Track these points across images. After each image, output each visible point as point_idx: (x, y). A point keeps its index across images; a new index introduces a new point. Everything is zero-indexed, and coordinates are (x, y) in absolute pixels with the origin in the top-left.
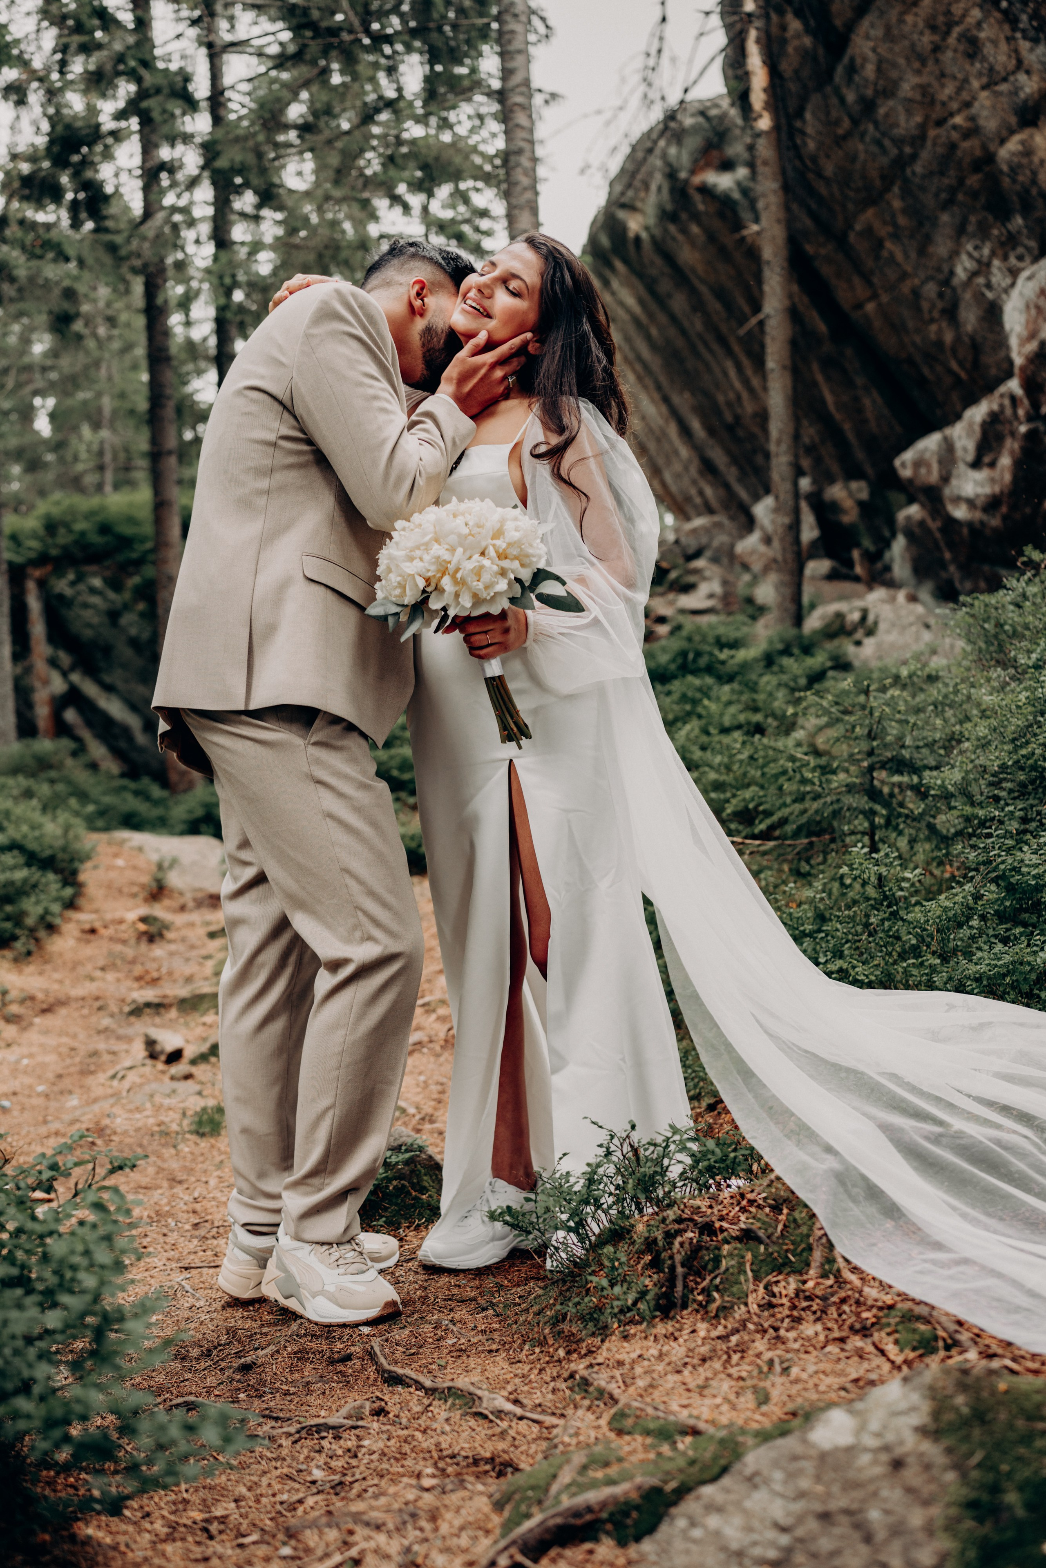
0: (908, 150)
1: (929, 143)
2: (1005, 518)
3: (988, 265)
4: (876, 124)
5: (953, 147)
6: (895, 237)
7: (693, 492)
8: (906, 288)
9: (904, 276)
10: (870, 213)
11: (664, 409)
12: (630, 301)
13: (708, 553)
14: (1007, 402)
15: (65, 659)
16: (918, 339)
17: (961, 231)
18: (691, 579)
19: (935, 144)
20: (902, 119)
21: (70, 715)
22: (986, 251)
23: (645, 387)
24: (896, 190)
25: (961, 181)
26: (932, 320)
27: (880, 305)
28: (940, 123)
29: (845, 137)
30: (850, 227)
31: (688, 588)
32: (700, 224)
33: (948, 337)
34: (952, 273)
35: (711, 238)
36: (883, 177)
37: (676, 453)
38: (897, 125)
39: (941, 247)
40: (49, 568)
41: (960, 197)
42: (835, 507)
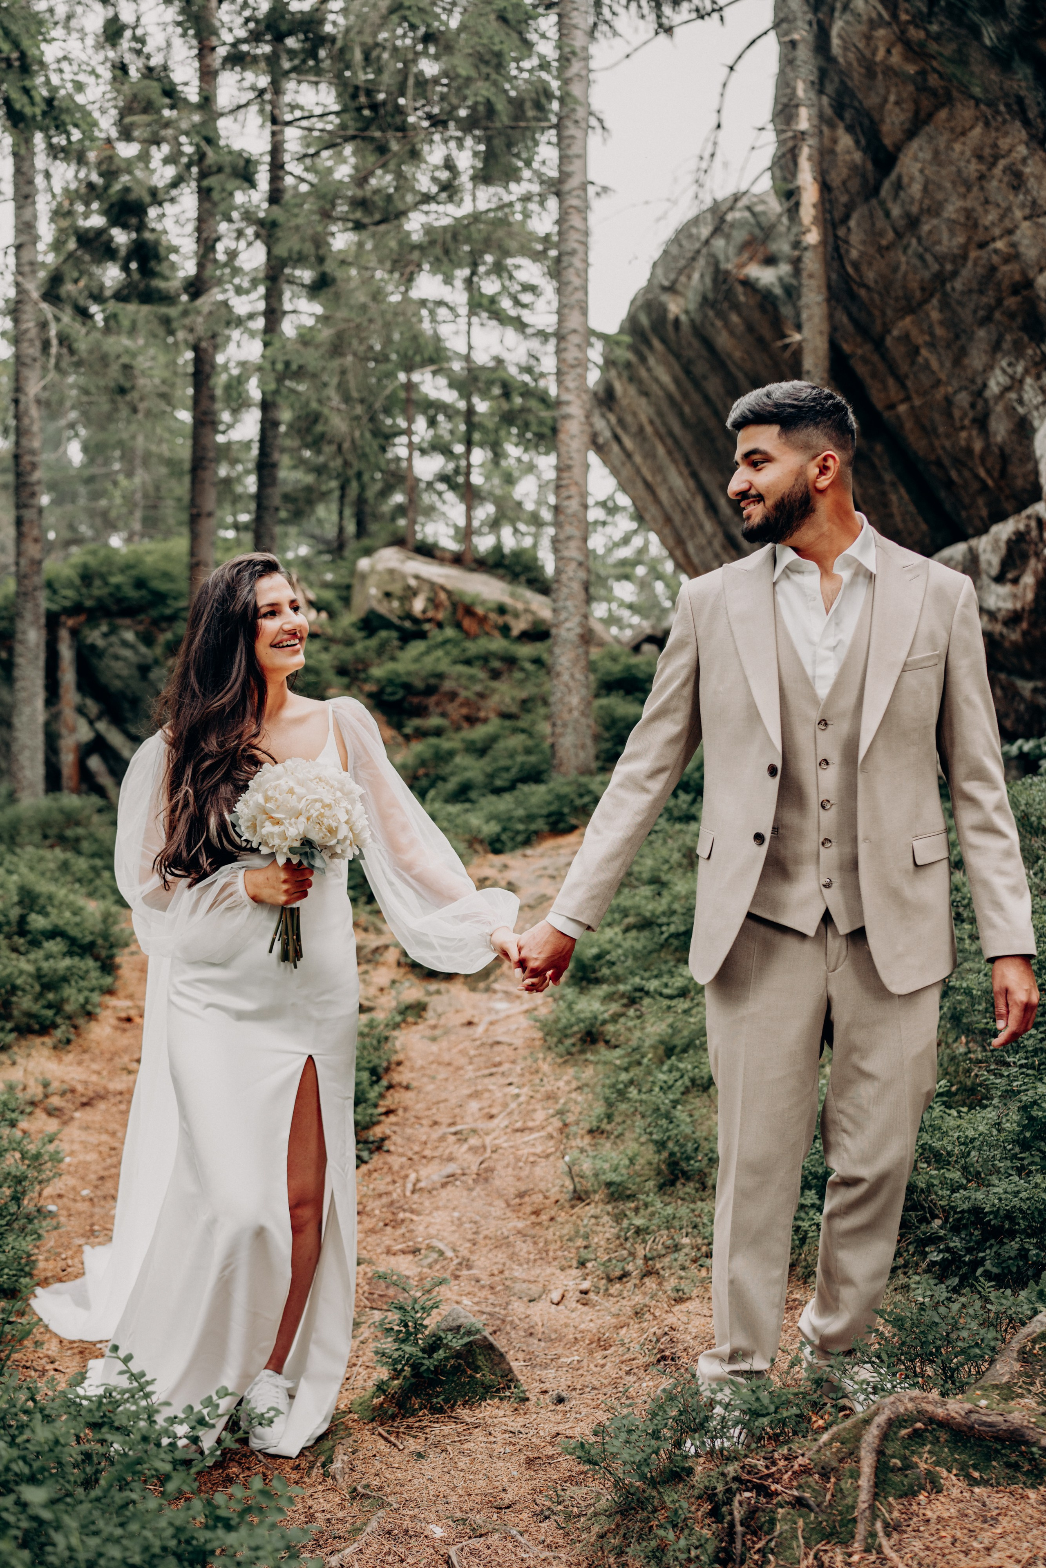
0: (949, 267)
1: (970, 264)
2: (1024, 634)
3: (1021, 382)
4: (919, 239)
5: (993, 269)
6: (932, 345)
8: (939, 394)
9: (938, 383)
10: (908, 320)
11: (692, 484)
12: (666, 378)
14: (1033, 524)
15: (93, 707)
16: (948, 444)
17: (996, 347)
19: (975, 264)
20: (945, 236)
21: (95, 763)
22: (1020, 369)
23: (674, 461)
24: (935, 301)
25: (999, 302)
26: (963, 428)
27: (912, 408)
28: (982, 246)
29: (888, 248)
30: (889, 331)
32: (740, 314)
33: (978, 446)
34: (985, 385)
35: (750, 328)
36: (923, 289)
37: (701, 527)
38: (939, 242)
39: (976, 360)
40: (82, 618)
41: (997, 315)
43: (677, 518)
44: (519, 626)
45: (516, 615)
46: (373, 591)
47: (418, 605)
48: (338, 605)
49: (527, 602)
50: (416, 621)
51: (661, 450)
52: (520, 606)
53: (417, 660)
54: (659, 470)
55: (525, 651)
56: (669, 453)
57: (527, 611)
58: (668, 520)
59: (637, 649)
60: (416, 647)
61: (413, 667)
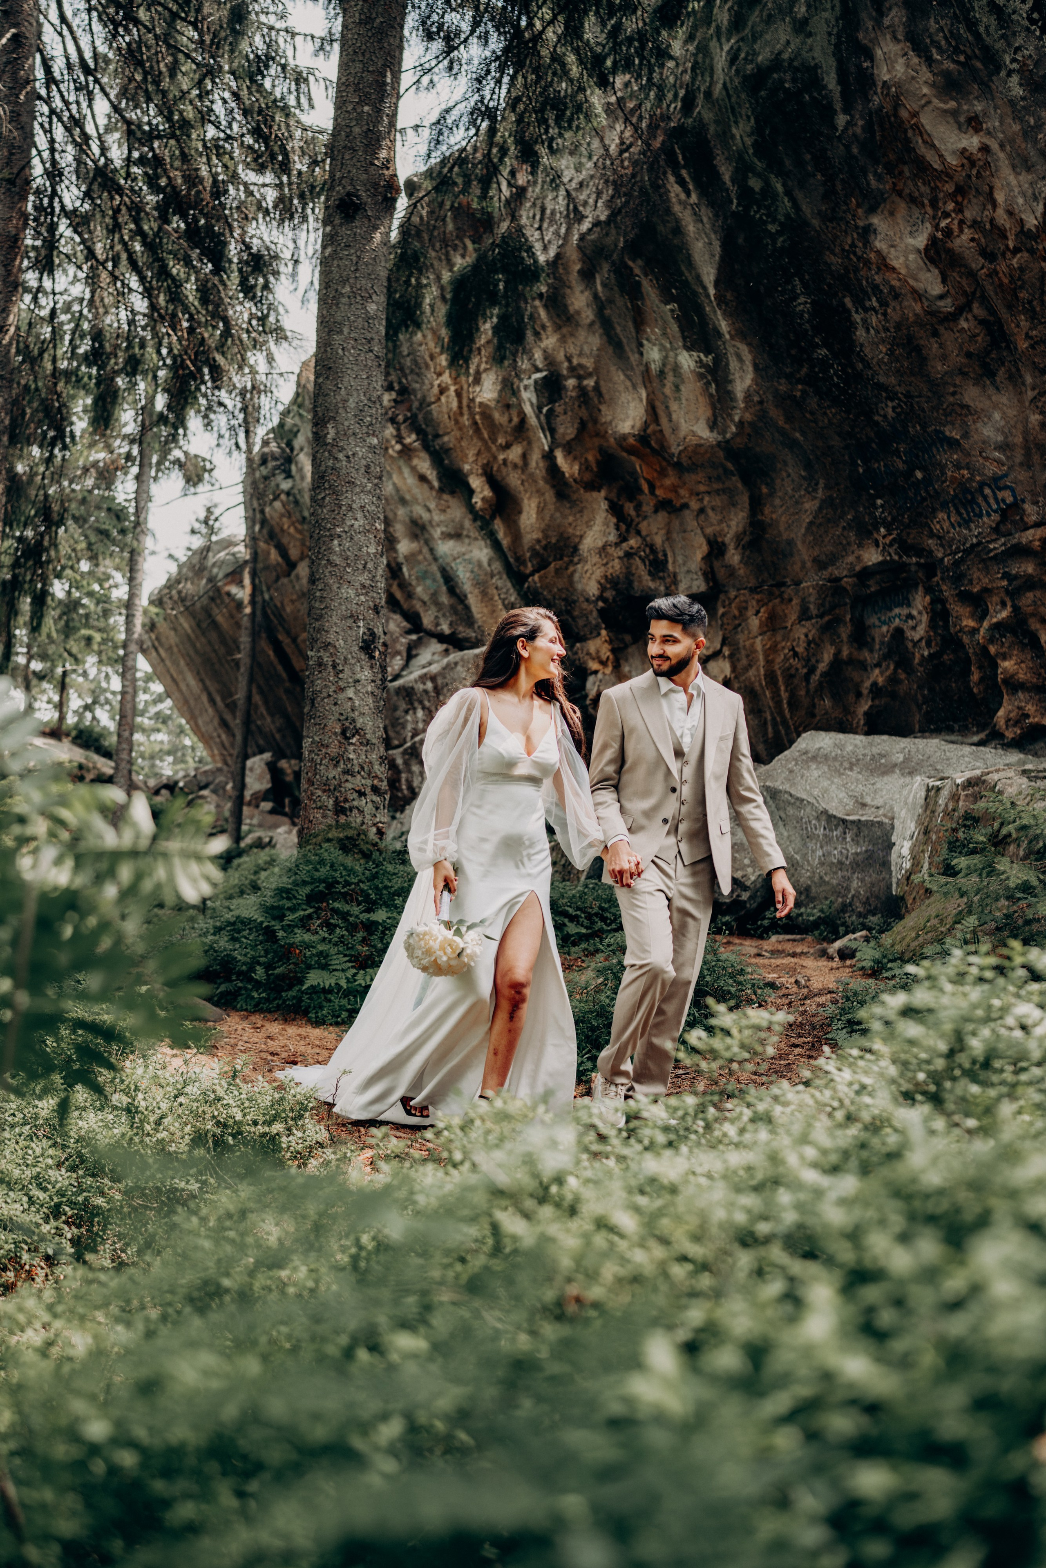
11: (201, 685)
12: (186, 626)
13: (212, 787)
18: (200, 801)
23: (191, 670)
32: (226, 609)
35: (232, 616)
37: (205, 710)
42: (282, 771)
43: (192, 702)
44: (89, 775)
45: (88, 770)
49: (94, 763)
51: (182, 663)
52: (90, 765)
54: (181, 672)
56: (188, 664)
57: (95, 768)
58: (186, 702)
59: (157, 792)
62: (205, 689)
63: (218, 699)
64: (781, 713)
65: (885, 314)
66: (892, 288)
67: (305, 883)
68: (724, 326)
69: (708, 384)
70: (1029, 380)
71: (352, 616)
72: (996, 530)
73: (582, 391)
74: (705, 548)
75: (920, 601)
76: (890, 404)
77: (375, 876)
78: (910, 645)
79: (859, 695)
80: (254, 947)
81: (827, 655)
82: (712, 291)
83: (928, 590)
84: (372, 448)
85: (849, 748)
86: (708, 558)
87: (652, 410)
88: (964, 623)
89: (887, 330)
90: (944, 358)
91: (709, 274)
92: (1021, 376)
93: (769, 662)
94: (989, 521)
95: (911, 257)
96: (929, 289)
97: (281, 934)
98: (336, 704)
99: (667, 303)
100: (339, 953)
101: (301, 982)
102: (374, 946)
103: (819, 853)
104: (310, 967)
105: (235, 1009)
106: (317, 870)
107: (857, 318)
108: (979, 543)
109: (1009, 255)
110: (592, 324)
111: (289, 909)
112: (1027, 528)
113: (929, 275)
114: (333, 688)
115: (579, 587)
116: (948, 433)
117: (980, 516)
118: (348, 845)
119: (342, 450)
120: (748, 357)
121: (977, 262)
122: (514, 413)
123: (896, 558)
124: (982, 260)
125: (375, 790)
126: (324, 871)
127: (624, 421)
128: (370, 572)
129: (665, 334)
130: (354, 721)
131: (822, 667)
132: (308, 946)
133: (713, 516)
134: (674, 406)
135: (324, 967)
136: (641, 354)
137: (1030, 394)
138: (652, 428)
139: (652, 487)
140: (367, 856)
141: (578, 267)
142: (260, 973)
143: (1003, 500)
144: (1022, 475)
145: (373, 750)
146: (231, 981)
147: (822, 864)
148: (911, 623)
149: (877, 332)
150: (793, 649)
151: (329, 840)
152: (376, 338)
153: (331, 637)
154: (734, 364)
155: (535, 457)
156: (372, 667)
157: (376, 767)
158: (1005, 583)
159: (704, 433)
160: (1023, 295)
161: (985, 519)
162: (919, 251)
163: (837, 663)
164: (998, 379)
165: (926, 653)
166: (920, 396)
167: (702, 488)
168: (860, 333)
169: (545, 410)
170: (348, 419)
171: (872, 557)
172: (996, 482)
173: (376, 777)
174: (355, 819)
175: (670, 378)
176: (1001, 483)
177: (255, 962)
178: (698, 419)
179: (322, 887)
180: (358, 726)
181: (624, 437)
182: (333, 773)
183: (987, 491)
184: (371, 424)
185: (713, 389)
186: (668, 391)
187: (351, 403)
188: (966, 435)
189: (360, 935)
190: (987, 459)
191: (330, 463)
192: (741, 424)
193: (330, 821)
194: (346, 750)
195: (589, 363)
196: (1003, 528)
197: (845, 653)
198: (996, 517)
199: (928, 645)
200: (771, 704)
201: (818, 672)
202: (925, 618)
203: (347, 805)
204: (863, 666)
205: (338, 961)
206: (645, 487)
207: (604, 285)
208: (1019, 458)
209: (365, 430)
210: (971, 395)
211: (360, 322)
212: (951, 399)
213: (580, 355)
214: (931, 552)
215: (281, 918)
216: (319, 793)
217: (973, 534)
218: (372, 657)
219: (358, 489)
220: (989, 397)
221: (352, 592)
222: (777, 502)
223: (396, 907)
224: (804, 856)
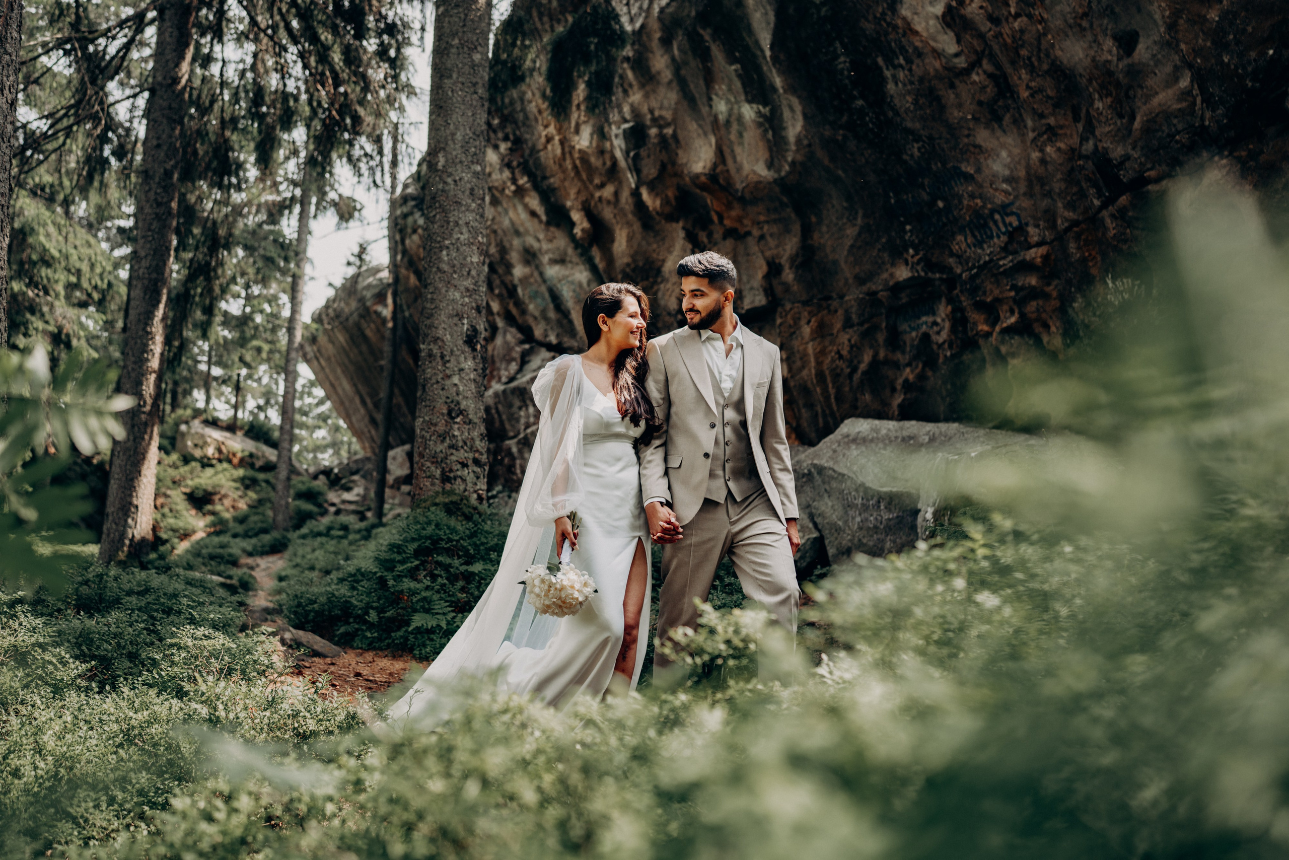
7: (366, 430)
12: (343, 340)
13: (362, 473)
18: (351, 485)
23: (345, 376)
31: (348, 489)
37: (358, 410)
43: (347, 404)
44: (258, 464)
45: (258, 458)
46: (189, 443)
47: (210, 451)
48: (169, 447)
49: (264, 452)
50: (209, 459)
51: (339, 371)
52: (260, 454)
53: (210, 478)
54: (338, 378)
55: (261, 476)
56: (343, 372)
57: (264, 456)
58: (342, 403)
59: (315, 477)
60: (209, 471)
61: (209, 482)
62: (358, 392)
63: (368, 401)
64: (830, 406)
65: (910, 70)
66: (916, 49)
67: (413, 540)
68: (778, 82)
69: (766, 131)
70: (1030, 123)
71: (457, 315)
72: (1005, 249)
73: (662, 137)
74: (765, 268)
75: (943, 310)
76: (916, 145)
77: (473, 535)
78: (935, 347)
79: (894, 390)
80: (369, 594)
81: (867, 358)
82: (768, 53)
83: (950, 301)
84: (476, 174)
85: (884, 432)
86: (767, 277)
87: (720, 152)
88: (980, 328)
89: (912, 83)
90: (960, 106)
91: (765, 39)
92: (1023, 120)
93: (819, 363)
94: (999, 241)
95: (932, 22)
96: (946, 48)
97: (391, 583)
98: (443, 389)
99: (731, 64)
100: (441, 599)
101: (408, 624)
102: (472, 594)
103: (858, 519)
104: (415, 611)
105: (352, 648)
106: (424, 529)
107: (888, 74)
108: (991, 261)
109: (1011, 19)
110: (670, 82)
111: (399, 562)
112: (1030, 247)
113: (946, 37)
114: (441, 376)
115: (662, 303)
116: (964, 169)
117: (991, 237)
118: (452, 509)
119: (450, 175)
120: (798, 108)
121: (985, 26)
122: (607, 156)
123: (922, 274)
124: (989, 24)
125: (476, 462)
126: (430, 530)
127: (697, 162)
128: (473, 278)
129: (730, 90)
130: (458, 403)
131: (863, 367)
132: (413, 593)
133: (772, 242)
134: (738, 150)
135: (428, 611)
136: (711, 107)
137: (1031, 135)
138: (720, 168)
139: (721, 218)
140: (468, 518)
141: (658, 35)
142: (373, 616)
143: (1011, 224)
144: (1025, 203)
145: (474, 428)
146: (349, 624)
147: (860, 528)
148: (935, 329)
149: (904, 85)
150: (838, 352)
151: (436, 504)
152: (480, 82)
153: (440, 332)
154: (787, 114)
155: (625, 195)
156: (474, 358)
157: (478, 443)
158: (1013, 294)
159: (763, 171)
160: (1024, 52)
161: (996, 240)
162: (937, 17)
163: (875, 363)
164: (1004, 123)
165: (948, 354)
166: (940, 138)
167: (762, 218)
168: (891, 87)
169: (632, 154)
170: (455, 150)
171: (903, 273)
172: (1004, 210)
173: (477, 451)
174: (459, 486)
175: (735, 127)
176: (1008, 211)
177: (368, 607)
178: (757, 160)
179: (428, 543)
180: (462, 407)
181: (697, 176)
182: (440, 447)
183: (997, 217)
184: (475, 154)
185: (770, 135)
186: (733, 137)
187: (459, 136)
188: (979, 170)
189: (460, 584)
190: (996, 190)
191: (440, 186)
192: (793, 164)
193: (438, 488)
194: (452, 428)
195: (668, 115)
196: (1010, 248)
197: (882, 354)
198: (1004, 238)
199: (950, 347)
200: (821, 399)
201: (860, 372)
202: (947, 325)
203: (452, 475)
204: (897, 366)
205: (440, 606)
206: (715, 218)
207: (679, 49)
208: (1023, 188)
209: (470, 158)
210: (983, 136)
211: (467, 69)
212: (966, 140)
213: (661, 108)
214: (951, 269)
215: (391, 569)
216: (428, 464)
217: (985, 253)
218: (474, 350)
219: (463, 208)
220: (998, 139)
221: (457, 295)
222: (824, 229)
223: (491, 561)
224: (846, 522)
